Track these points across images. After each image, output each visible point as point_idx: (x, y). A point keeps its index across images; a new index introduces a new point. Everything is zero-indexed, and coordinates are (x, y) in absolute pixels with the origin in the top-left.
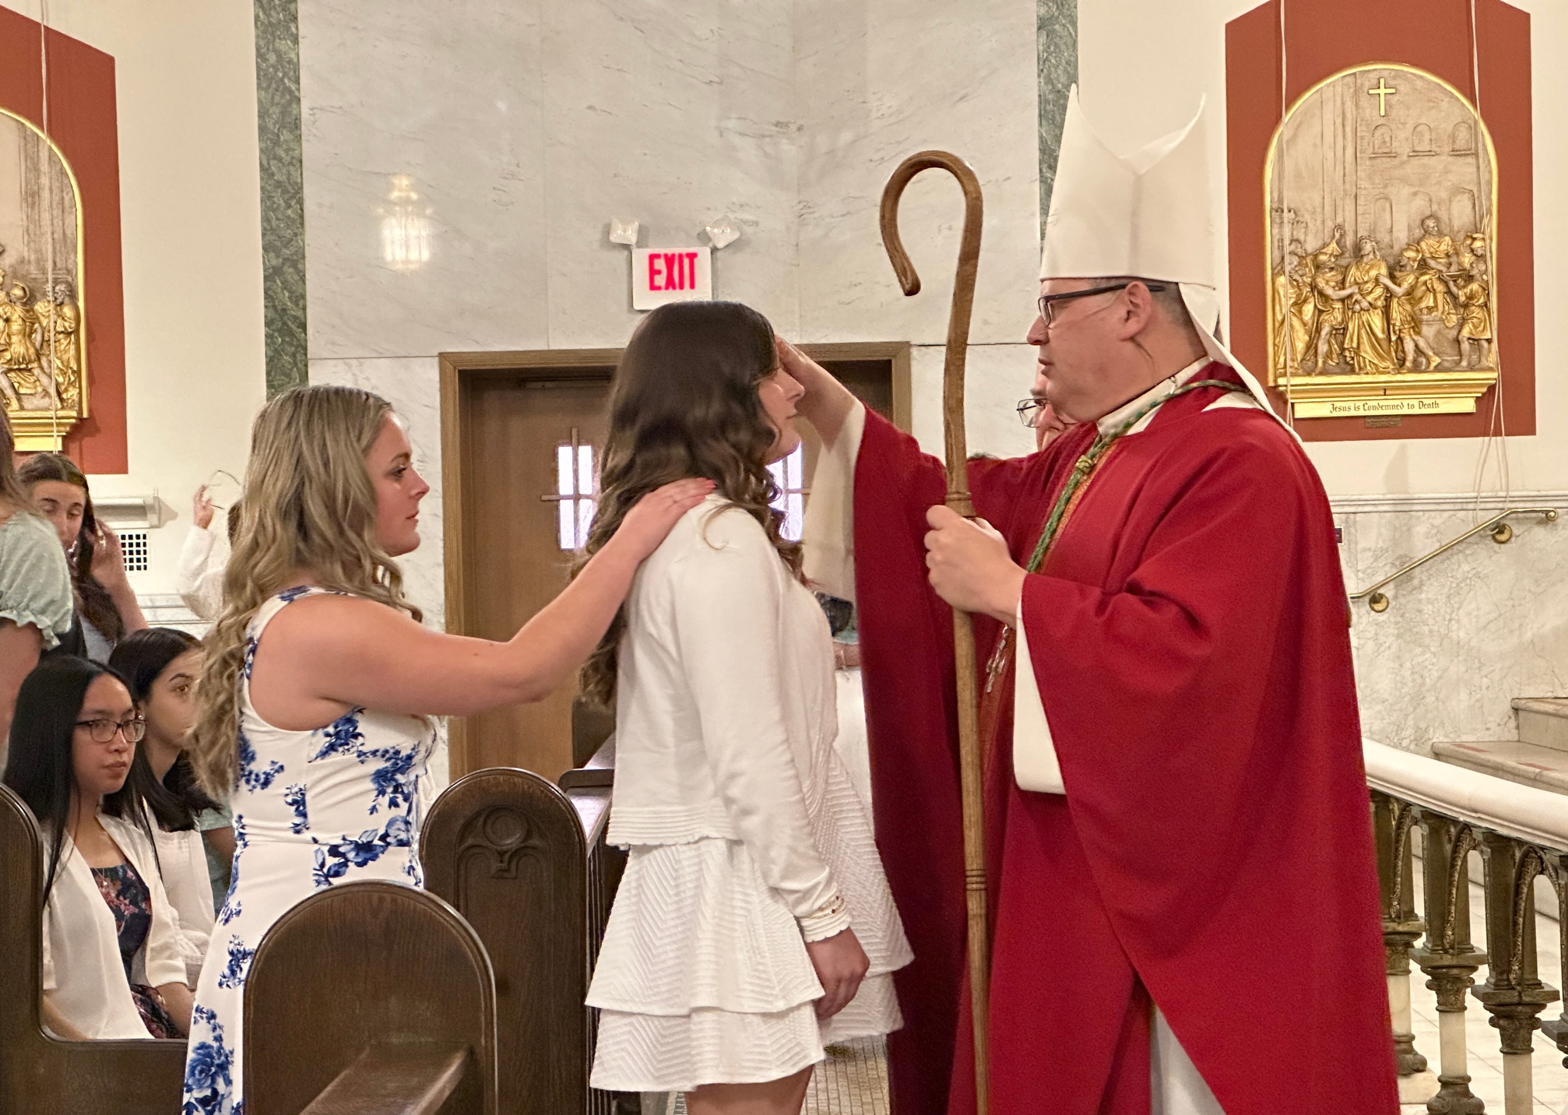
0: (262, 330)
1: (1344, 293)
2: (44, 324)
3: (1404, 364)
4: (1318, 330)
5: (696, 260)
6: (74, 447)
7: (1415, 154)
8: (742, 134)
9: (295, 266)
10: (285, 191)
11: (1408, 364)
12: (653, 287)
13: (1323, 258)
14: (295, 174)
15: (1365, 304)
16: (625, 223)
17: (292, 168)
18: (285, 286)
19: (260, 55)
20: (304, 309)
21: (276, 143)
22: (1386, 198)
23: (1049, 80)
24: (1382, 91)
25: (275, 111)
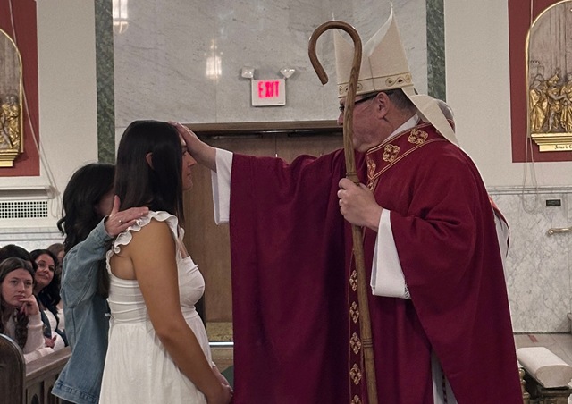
0: (96, 115)
1: (560, 97)
2: (6, 113)
4: (549, 114)
6: (17, 164)
8: (299, 30)
9: (110, 88)
10: (106, 56)
13: (551, 82)
14: (110, 49)
15: (569, 102)
16: (249, 68)
17: (109, 47)
18: (106, 97)
20: (113, 106)
21: (102, 36)
25: (102, 23)
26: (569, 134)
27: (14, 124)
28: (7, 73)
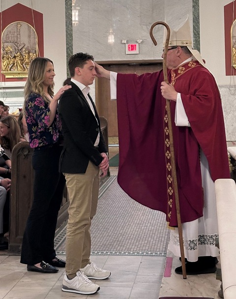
5: (136, 46)
8: (144, 25)
9: (71, 47)
10: (70, 35)
21: (68, 27)
23: (194, 16)
25: (68, 22)
28: (32, 41)
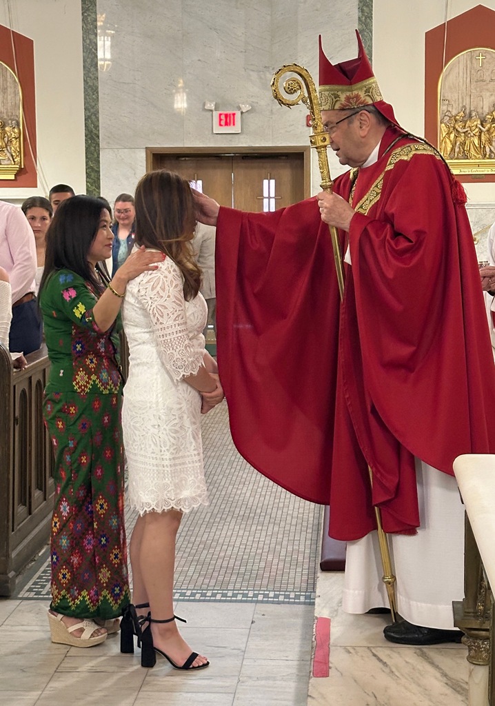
1: (465, 130)
2: (9, 134)
3: (485, 155)
4: (456, 144)
5: (236, 116)
6: (18, 178)
7: (492, 80)
8: (253, 71)
9: (96, 115)
11: (487, 156)
12: (220, 125)
13: (457, 117)
14: (95, 83)
15: (472, 134)
16: (211, 101)
17: (95, 81)
18: (92, 122)
19: (83, 40)
20: (99, 131)
21: (89, 72)
22: (481, 96)
24: (481, 58)
26: (471, 161)
27: (16, 144)
28: (9, 101)
